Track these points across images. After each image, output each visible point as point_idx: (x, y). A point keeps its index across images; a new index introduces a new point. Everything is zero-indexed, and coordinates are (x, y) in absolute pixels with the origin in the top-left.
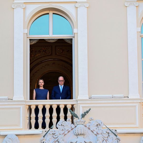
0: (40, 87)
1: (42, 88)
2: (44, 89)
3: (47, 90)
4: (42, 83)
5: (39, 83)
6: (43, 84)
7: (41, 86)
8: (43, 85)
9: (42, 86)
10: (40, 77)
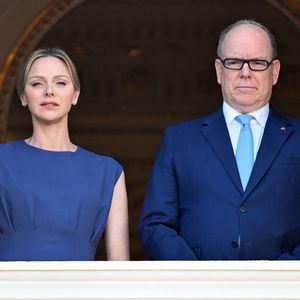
0: (38, 128)
1: (53, 139)
2: (73, 149)
3: (111, 163)
4: (52, 87)
5: (29, 88)
6: (66, 95)
7: (50, 114)
8: (64, 109)
9: (57, 121)
10: (37, 28)
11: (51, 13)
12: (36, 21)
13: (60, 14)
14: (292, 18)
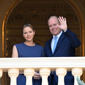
11: (16, 3)
12: (13, 5)
13: (18, 3)
14: (69, 3)
